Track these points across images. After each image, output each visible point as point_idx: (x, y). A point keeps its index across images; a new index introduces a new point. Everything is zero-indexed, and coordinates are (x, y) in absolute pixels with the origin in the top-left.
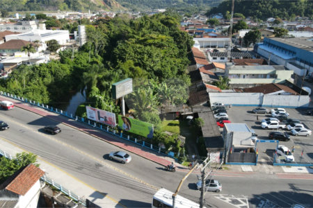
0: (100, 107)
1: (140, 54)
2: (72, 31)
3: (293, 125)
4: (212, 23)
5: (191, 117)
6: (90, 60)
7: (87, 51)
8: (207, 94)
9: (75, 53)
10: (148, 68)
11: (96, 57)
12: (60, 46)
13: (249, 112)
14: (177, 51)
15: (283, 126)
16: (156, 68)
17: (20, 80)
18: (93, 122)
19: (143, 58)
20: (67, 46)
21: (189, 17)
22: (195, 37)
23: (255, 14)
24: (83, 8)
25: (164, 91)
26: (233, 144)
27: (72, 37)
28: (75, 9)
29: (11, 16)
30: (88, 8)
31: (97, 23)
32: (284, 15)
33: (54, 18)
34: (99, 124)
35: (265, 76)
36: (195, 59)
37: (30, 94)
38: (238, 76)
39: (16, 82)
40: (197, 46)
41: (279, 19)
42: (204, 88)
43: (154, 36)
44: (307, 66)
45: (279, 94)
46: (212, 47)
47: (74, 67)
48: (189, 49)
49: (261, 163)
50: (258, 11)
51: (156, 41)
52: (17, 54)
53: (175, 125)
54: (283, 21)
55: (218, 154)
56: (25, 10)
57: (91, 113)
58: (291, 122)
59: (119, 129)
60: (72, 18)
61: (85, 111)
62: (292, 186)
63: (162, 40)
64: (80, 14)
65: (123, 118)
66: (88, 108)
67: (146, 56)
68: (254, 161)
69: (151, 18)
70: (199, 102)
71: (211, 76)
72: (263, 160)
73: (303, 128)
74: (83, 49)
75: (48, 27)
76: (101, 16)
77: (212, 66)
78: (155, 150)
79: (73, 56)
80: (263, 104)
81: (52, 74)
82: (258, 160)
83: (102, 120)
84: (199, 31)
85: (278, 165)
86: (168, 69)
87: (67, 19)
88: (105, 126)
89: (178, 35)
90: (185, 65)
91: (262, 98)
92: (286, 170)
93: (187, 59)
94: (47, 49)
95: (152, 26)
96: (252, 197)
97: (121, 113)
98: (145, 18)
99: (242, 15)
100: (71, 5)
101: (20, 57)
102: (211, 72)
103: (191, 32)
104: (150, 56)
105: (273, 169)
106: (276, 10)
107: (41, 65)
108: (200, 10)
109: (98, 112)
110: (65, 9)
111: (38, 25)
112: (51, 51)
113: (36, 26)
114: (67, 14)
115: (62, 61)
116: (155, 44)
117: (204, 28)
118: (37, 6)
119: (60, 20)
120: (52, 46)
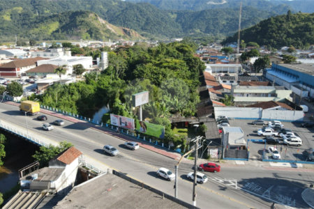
0: (122, 114)
1: (156, 74)
2: (95, 58)
3: (285, 133)
4: (226, 51)
5: (198, 126)
6: (111, 82)
7: (109, 74)
8: (213, 108)
9: (98, 76)
10: (162, 87)
11: (117, 80)
12: (84, 70)
13: (249, 124)
14: (189, 73)
15: (276, 134)
16: (169, 87)
17: (53, 96)
18: (115, 127)
19: (158, 78)
20: (91, 70)
21: (205, 45)
22: (208, 63)
23: (270, 43)
24: (104, 37)
25: (175, 105)
26: (229, 142)
27: (95, 63)
28: (97, 38)
29: (38, 45)
30: (108, 38)
31: (117, 51)
32: (299, 44)
33: (78, 46)
34: (120, 128)
35: (266, 95)
36: (206, 81)
37: (62, 107)
38: (242, 94)
39: (50, 98)
40: (209, 70)
41: (293, 47)
42: (211, 103)
43: (169, 60)
44: (308, 88)
45: (277, 109)
46: (224, 72)
47: (98, 88)
48: (201, 73)
49: (252, 159)
50: (272, 40)
51: (170, 64)
52: (48, 76)
53: (184, 132)
54: (297, 50)
55: (216, 151)
56: (50, 39)
57: (114, 120)
58: (284, 131)
59: (137, 133)
60: (94, 47)
61: (109, 118)
62: (275, 174)
63: (176, 64)
64: (101, 42)
65: (140, 122)
66: (112, 116)
67: (161, 76)
68: (246, 157)
69: (167, 46)
70: (205, 114)
71: (218, 95)
72: (255, 158)
73: (293, 135)
74: (105, 72)
75: (73, 54)
76: (121, 44)
77: (221, 87)
78: (166, 148)
79: (96, 79)
80: (263, 118)
81: (79, 92)
82: (250, 157)
83: (123, 125)
84: (213, 58)
85: (266, 161)
86: (180, 87)
87: (89, 47)
88: (125, 130)
89: (191, 60)
90: (196, 86)
91: (261, 113)
92: (272, 164)
93: (198, 81)
94: (74, 73)
95: (168, 53)
96: (241, 180)
97: (139, 118)
98: (162, 46)
99: (256, 44)
100: (93, 35)
101: (51, 79)
102: (220, 92)
103: (205, 59)
104: (165, 76)
105: (262, 163)
106: (290, 40)
107: (70, 84)
108: (217, 39)
109: (120, 119)
110: (87, 38)
111: (65, 53)
112: (77, 74)
113: (63, 53)
114: (89, 43)
115: (87, 82)
116: (169, 67)
117: (218, 55)
118: (62, 36)
119: (84, 48)
120: (78, 70)
